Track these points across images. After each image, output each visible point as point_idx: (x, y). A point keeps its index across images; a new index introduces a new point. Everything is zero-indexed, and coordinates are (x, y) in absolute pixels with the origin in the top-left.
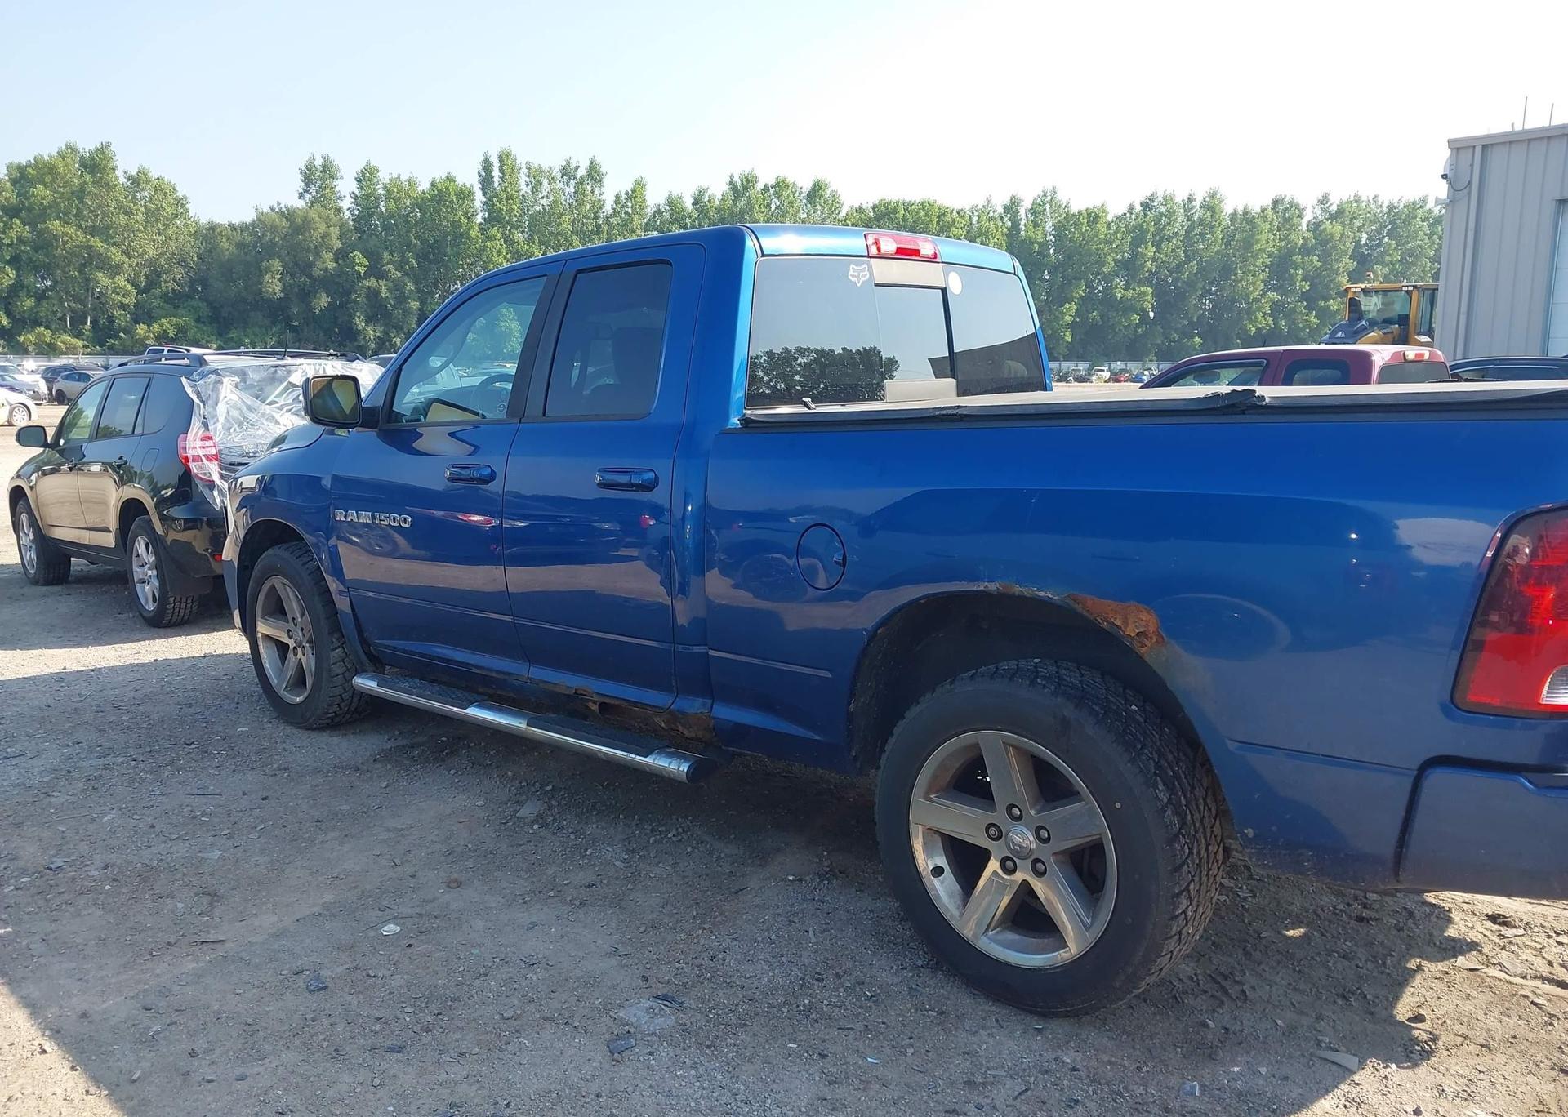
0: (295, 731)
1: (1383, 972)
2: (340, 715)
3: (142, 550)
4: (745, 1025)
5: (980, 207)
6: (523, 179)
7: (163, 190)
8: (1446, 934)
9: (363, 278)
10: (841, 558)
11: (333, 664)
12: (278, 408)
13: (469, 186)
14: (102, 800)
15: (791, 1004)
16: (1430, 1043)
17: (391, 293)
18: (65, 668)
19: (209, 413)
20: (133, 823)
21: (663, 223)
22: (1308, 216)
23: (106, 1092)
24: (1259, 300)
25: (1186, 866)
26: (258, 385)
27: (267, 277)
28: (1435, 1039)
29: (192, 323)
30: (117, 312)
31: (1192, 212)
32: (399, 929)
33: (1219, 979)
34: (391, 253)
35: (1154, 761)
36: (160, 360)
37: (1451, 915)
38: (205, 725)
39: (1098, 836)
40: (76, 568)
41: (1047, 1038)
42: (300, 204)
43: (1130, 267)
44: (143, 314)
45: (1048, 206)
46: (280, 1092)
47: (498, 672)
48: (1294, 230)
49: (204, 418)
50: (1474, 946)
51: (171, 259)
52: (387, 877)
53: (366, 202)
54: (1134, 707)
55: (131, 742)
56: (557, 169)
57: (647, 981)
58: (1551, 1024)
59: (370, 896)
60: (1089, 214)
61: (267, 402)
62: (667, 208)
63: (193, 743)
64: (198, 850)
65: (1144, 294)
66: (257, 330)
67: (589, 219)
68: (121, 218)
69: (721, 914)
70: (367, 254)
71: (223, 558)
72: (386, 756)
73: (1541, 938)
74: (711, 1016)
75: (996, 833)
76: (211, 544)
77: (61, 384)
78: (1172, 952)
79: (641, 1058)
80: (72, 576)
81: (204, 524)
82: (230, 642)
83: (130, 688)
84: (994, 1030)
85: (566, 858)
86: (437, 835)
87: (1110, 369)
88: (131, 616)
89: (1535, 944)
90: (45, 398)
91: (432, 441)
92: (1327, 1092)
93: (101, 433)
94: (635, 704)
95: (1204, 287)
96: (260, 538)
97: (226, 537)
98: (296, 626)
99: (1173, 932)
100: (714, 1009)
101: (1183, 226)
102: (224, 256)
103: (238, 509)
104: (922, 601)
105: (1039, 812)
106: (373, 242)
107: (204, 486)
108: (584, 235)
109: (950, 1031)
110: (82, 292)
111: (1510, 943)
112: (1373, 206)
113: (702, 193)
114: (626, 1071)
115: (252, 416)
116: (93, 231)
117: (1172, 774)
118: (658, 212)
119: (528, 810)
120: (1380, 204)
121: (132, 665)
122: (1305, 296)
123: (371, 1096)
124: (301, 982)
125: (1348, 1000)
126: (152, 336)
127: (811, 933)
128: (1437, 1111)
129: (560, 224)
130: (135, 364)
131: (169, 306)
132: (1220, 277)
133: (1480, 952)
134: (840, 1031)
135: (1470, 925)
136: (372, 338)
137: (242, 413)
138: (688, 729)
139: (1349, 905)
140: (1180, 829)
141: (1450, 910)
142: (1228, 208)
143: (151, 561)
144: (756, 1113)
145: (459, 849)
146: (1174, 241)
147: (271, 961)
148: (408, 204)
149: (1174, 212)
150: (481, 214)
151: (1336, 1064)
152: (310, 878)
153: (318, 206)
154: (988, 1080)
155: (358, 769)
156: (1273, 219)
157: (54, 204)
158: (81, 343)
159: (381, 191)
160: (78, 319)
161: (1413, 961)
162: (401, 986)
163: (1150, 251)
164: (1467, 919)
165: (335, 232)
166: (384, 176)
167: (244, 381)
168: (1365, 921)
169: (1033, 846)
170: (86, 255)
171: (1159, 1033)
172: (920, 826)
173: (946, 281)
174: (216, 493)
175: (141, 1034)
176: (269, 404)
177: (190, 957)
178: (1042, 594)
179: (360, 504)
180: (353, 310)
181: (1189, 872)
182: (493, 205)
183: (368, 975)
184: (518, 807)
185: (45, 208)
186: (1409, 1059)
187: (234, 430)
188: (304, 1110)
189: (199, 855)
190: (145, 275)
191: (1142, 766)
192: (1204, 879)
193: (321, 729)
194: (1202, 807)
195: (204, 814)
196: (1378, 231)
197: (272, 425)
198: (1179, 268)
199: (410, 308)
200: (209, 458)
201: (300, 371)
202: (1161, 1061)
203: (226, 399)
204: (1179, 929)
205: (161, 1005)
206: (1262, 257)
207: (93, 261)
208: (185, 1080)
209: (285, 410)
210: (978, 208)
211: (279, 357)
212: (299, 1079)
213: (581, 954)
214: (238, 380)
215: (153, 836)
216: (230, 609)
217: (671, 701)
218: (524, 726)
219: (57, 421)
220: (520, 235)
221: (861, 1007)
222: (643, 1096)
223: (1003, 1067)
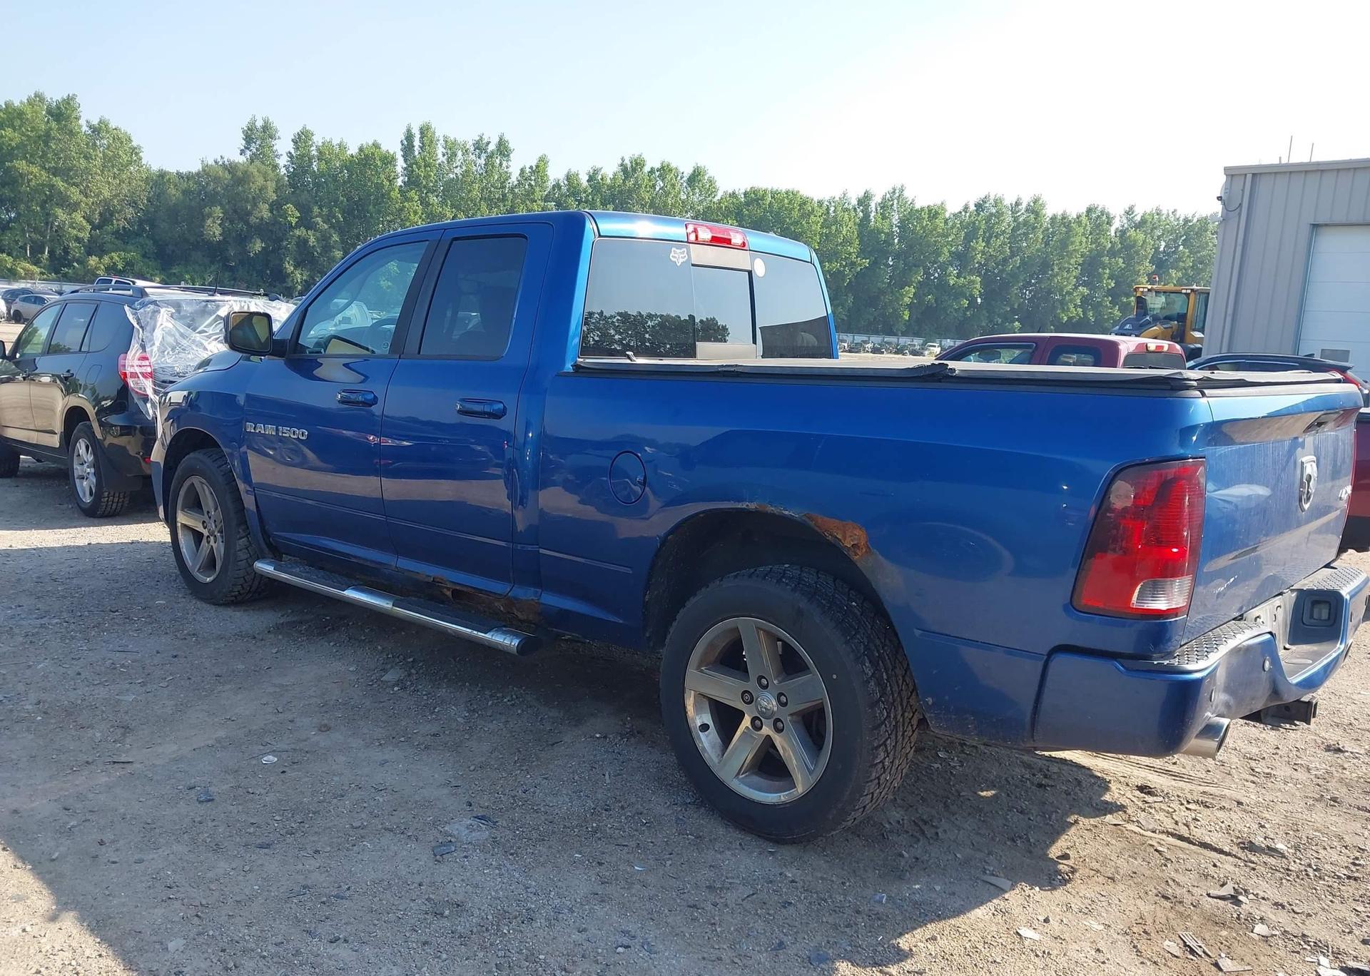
0: (204, 605)
1: (1048, 824)
2: (244, 593)
3: (82, 450)
4: (543, 840)
5: (837, 199)
6: (440, 150)
7: (120, 140)
8: (1102, 799)
9: (294, 228)
10: (642, 479)
11: (239, 551)
12: (207, 336)
13: (392, 153)
14: (38, 652)
15: (582, 826)
16: (1070, 874)
17: (318, 243)
18: (11, 546)
19: (147, 337)
20: (62, 670)
21: (562, 195)
22: (1116, 224)
23: (30, 867)
24: (1072, 294)
25: (884, 726)
26: (190, 316)
27: (209, 222)
28: (1074, 871)
29: (139, 257)
30: (73, 244)
31: (1019, 214)
32: (276, 759)
33: (920, 823)
34: (320, 208)
35: (864, 644)
36: (108, 290)
37: (1110, 785)
38: (128, 597)
39: (821, 701)
40: (24, 464)
41: (777, 859)
42: (242, 159)
43: (962, 259)
44: (95, 248)
45: (896, 201)
46: (169, 873)
47: (372, 561)
48: (1104, 235)
49: (142, 341)
50: (1122, 808)
51: (123, 200)
52: (271, 721)
53: (301, 162)
54: (854, 603)
55: (65, 607)
56: (471, 143)
57: (471, 806)
58: (1166, 865)
59: (256, 734)
60: (930, 211)
61: (197, 331)
62: (566, 182)
63: (117, 611)
64: (116, 693)
65: (973, 282)
66: (197, 268)
67: (496, 188)
68: (81, 161)
69: (538, 759)
70: (299, 207)
71: (151, 459)
72: (278, 629)
73: (1175, 805)
74: (518, 832)
75: (748, 698)
76: (143, 449)
77: (18, 305)
78: (873, 793)
79: (458, 860)
80: (20, 471)
81: (137, 432)
82: (156, 532)
83: (67, 565)
84: (737, 851)
85: (417, 714)
86: (315, 691)
87: (940, 346)
88: (70, 506)
89: (1168, 808)
90: (4, 317)
91: (331, 369)
92: (982, 904)
93: (52, 349)
94: (481, 591)
95: (1025, 280)
96: (184, 443)
97: (155, 442)
98: (210, 518)
99: (873, 777)
100: (521, 828)
101: (1009, 226)
102: (171, 201)
103: (167, 420)
104: (701, 515)
105: (780, 682)
106: (305, 197)
107: (138, 399)
108: (491, 203)
109: (703, 850)
110: (42, 225)
111: (1150, 807)
112: (1172, 219)
113: (596, 172)
114: (444, 869)
115: (184, 342)
116: (55, 172)
117: (877, 655)
118: (557, 186)
119: (390, 676)
120: (1177, 217)
121: (69, 547)
122: (1111, 292)
123: (241, 878)
124: (193, 793)
125: (1015, 842)
126: (102, 267)
127: (607, 776)
128: (1062, 921)
129: (470, 191)
130: (86, 291)
131: (120, 242)
132: (1040, 271)
133: (1125, 812)
134: (617, 847)
135: (1123, 793)
136: (299, 281)
137: (176, 340)
138: (521, 612)
139: (1034, 775)
140: (880, 697)
141: (1109, 782)
142: (1049, 211)
143: (90, 460)
144: (541, 902)
145: (332, 702)
146: (1002, 237)
147: (170, 778)
148: (338, 165)
149: (1003, 213)
150: (401, 178)
151: (994, 885)
152: (207, 719)
153: (257, 163)
154: (725, 886)
155: (255, 638)
156: (1086, 225)
157: (21, 146)
158: (38, 270)
159: (314, 153)
160: (37, 249)
161: (1072, 817)
162: (273, 801)
163: (981, 245)
164: (1121, 788)
165: (271, 186)
166: (318, 140)
167: (179, 311)
168: (1043, 787)
169: (775, 709)
170: (48, 193)
171: (864, 860)
172: (692, 692)
173: (752, 265)
174: (149, 405)
175: (60, 827)
176: (200, 333)
177: (104, 773)
178: (787, 513)
179: (267, 419)
180: (284, 255)
181: (887, 731)
182: (413, 171)
183: (248, 792)
184: (383, 673)
185: (13, 149)
186: (1050, 884)
187: (168, 353)
188: (187, 885)
189: (117, 697)
190: (100, 213)
191: (854, 648)
192: (900, 737)
193: (227, 604)
194: (900, 682)
195: (123, 666)
196: (1175, 241)
197: (201, 350)
198: (1005, 260)
199: (334, 257)
200: (145, 375)
201: (227, 307)
202: (862, 878)
203: (162, 327)
204: (877, 776)
205: (78, 806)
206: (1076, 257)
207: (53, 198)
208: (93, 861)
209: (212, 338)
210: (835, 199)
211: (211, 293)
212: (185, 864)
213: (421, 784)
214: (174, 311)
215: (79, 681)
216: (156, 505)
217: (509, 590)
218: (390, 606)
219: (14, 338)
220: (435, 198)
221: (636, 830)
222: (455, 886)
223: (738, 878)
